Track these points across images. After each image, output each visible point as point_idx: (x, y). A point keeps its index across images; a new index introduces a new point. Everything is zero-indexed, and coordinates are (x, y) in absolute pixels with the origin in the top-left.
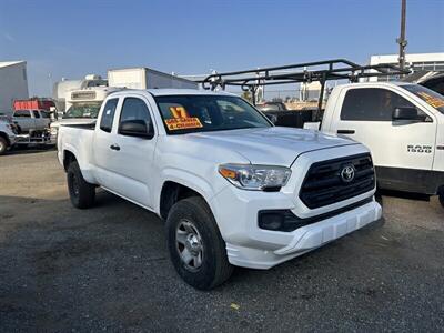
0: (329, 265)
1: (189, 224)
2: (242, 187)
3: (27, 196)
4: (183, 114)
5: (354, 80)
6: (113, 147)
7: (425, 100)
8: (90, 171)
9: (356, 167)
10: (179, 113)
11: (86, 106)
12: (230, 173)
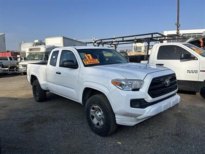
0: (157, 123)
1: (97, 107)
2: (123, 89)
3: (12, 97)
4: (91, 58)
5: (162, 42)
6: (57, 73)
7: (194, 50)
8: (45, 84)
9: (170, 79)
10: (89, 57)
11: (36, 55)
12: (117, 83)
